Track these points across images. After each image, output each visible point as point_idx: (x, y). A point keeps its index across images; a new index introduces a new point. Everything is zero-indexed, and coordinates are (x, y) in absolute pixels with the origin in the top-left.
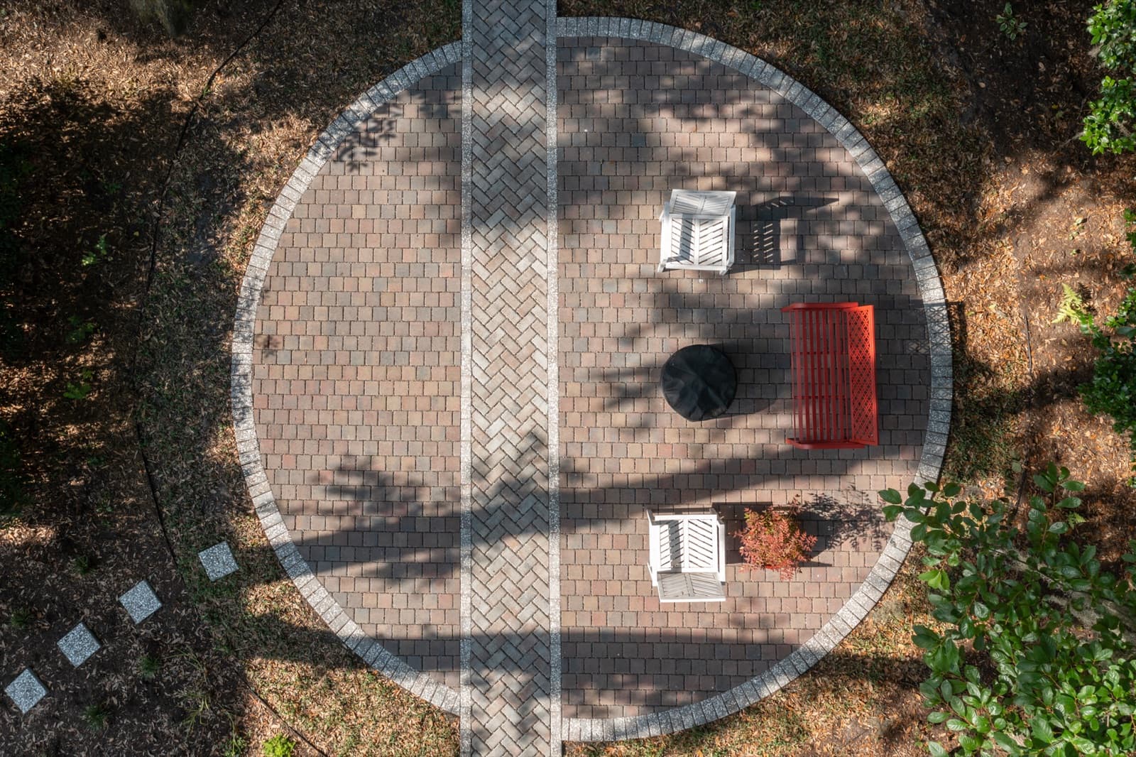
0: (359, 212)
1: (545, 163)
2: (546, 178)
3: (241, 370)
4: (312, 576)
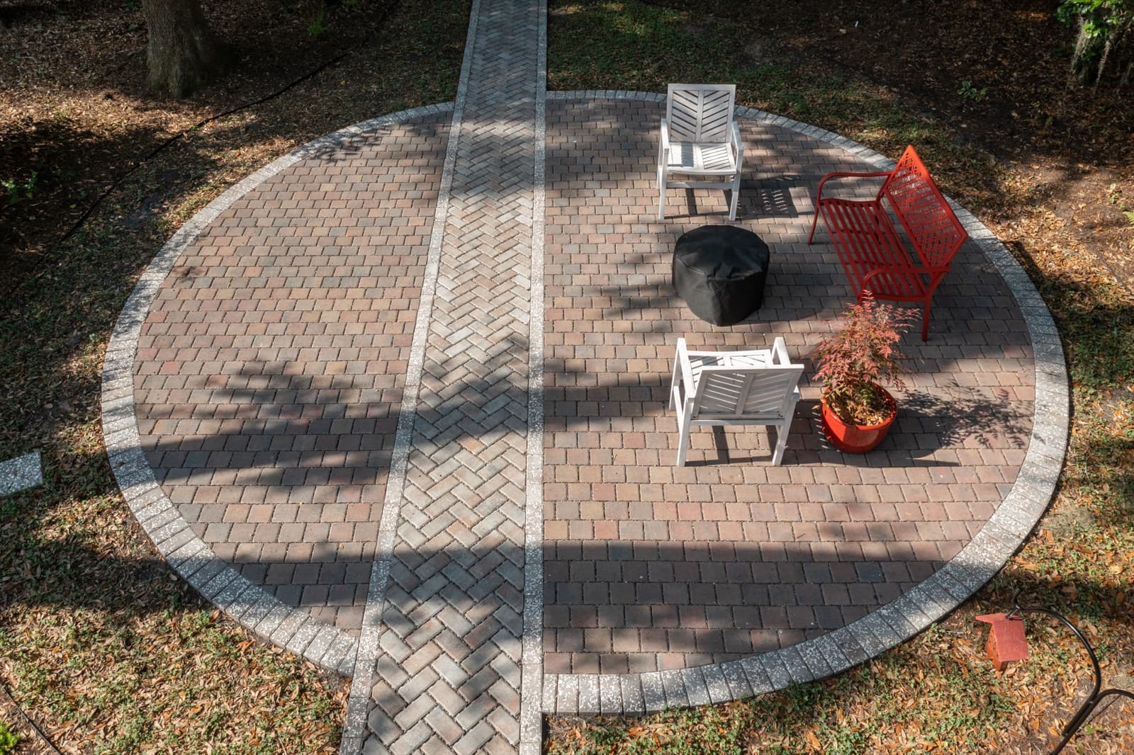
0: (328, 187)
1: (533, 160)
2: (533, 167)
3: (145, 293)
4: (155, 484)
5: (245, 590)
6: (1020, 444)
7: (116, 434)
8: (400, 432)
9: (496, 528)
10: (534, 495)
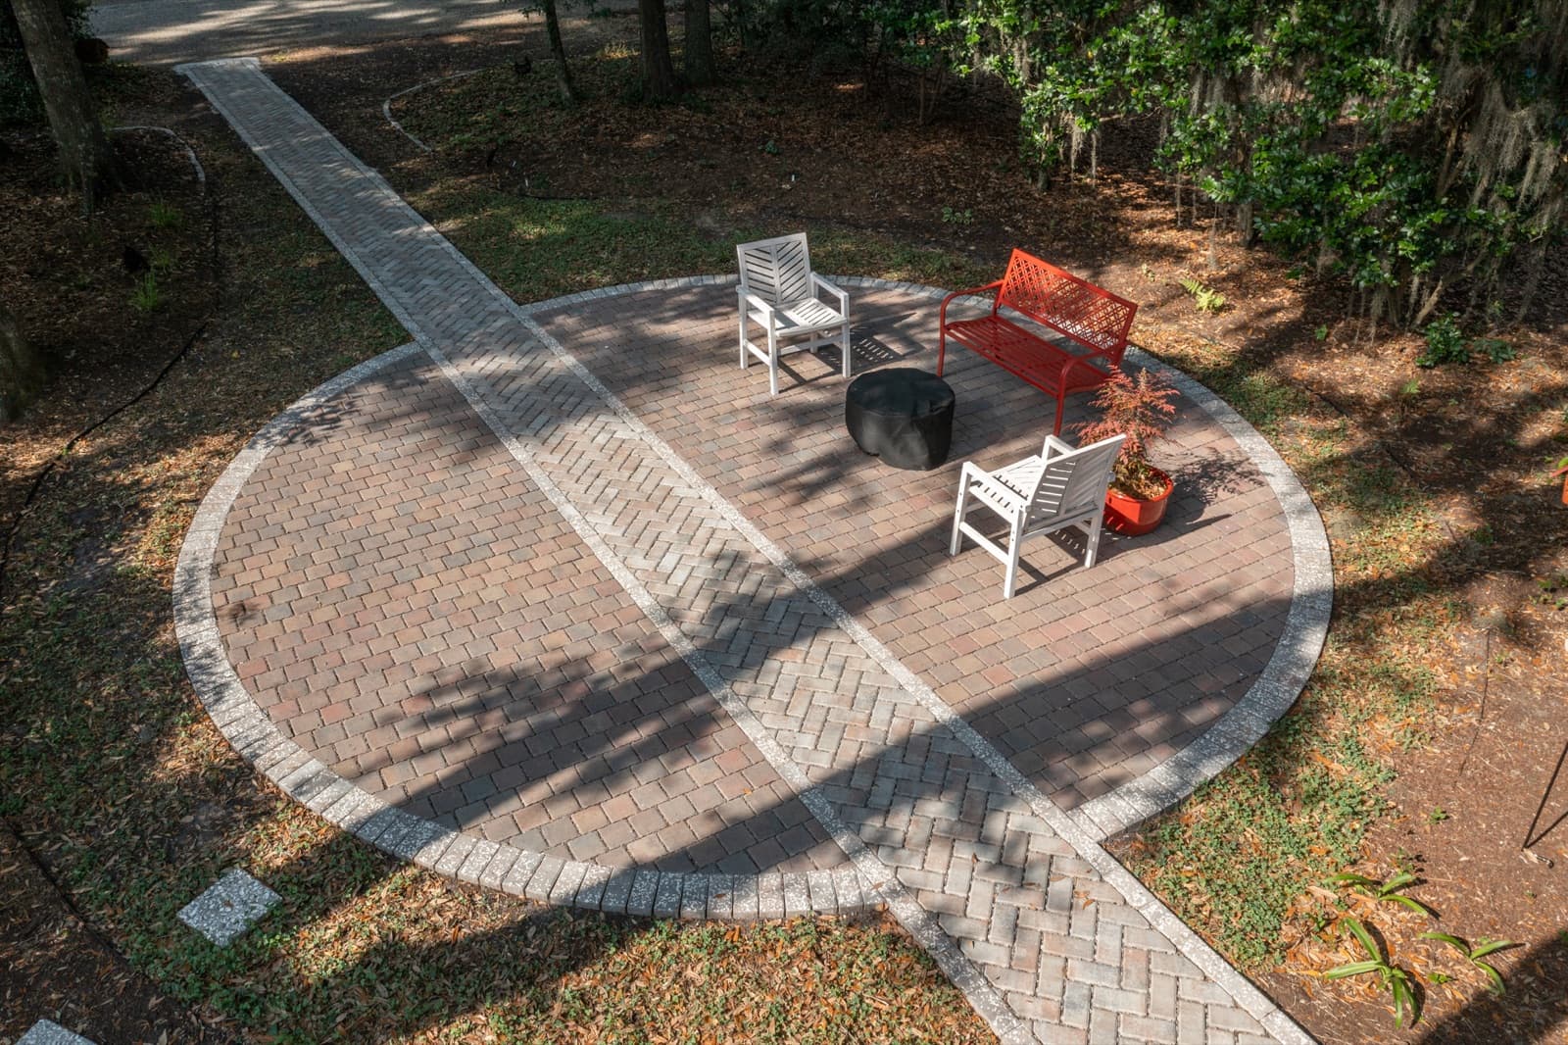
3: (198, 651)
4: (453, 835)
5: (683, 883)
6: (1261, 484)
7: (336, 806)
8: (699, 673)
9: (893, 715)
10: (900, 672)
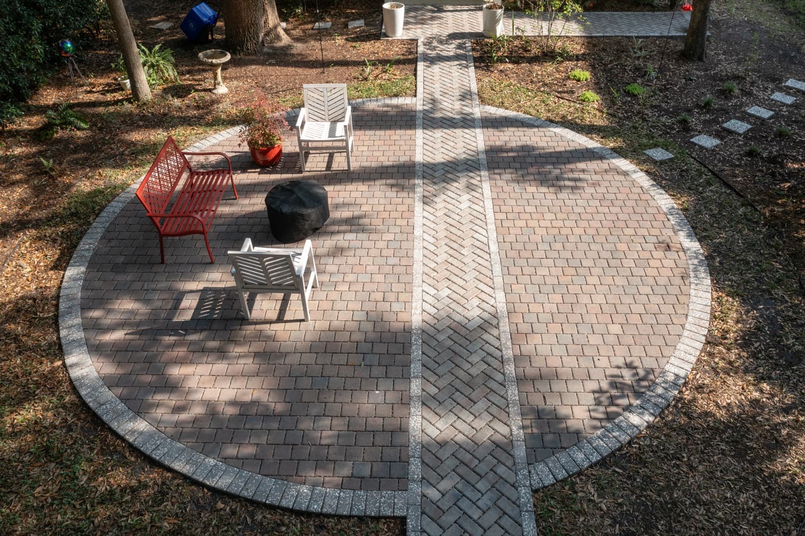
0: (615, 329)
1: (423, 365)
2: (423, 353)
8: (485, 162)
